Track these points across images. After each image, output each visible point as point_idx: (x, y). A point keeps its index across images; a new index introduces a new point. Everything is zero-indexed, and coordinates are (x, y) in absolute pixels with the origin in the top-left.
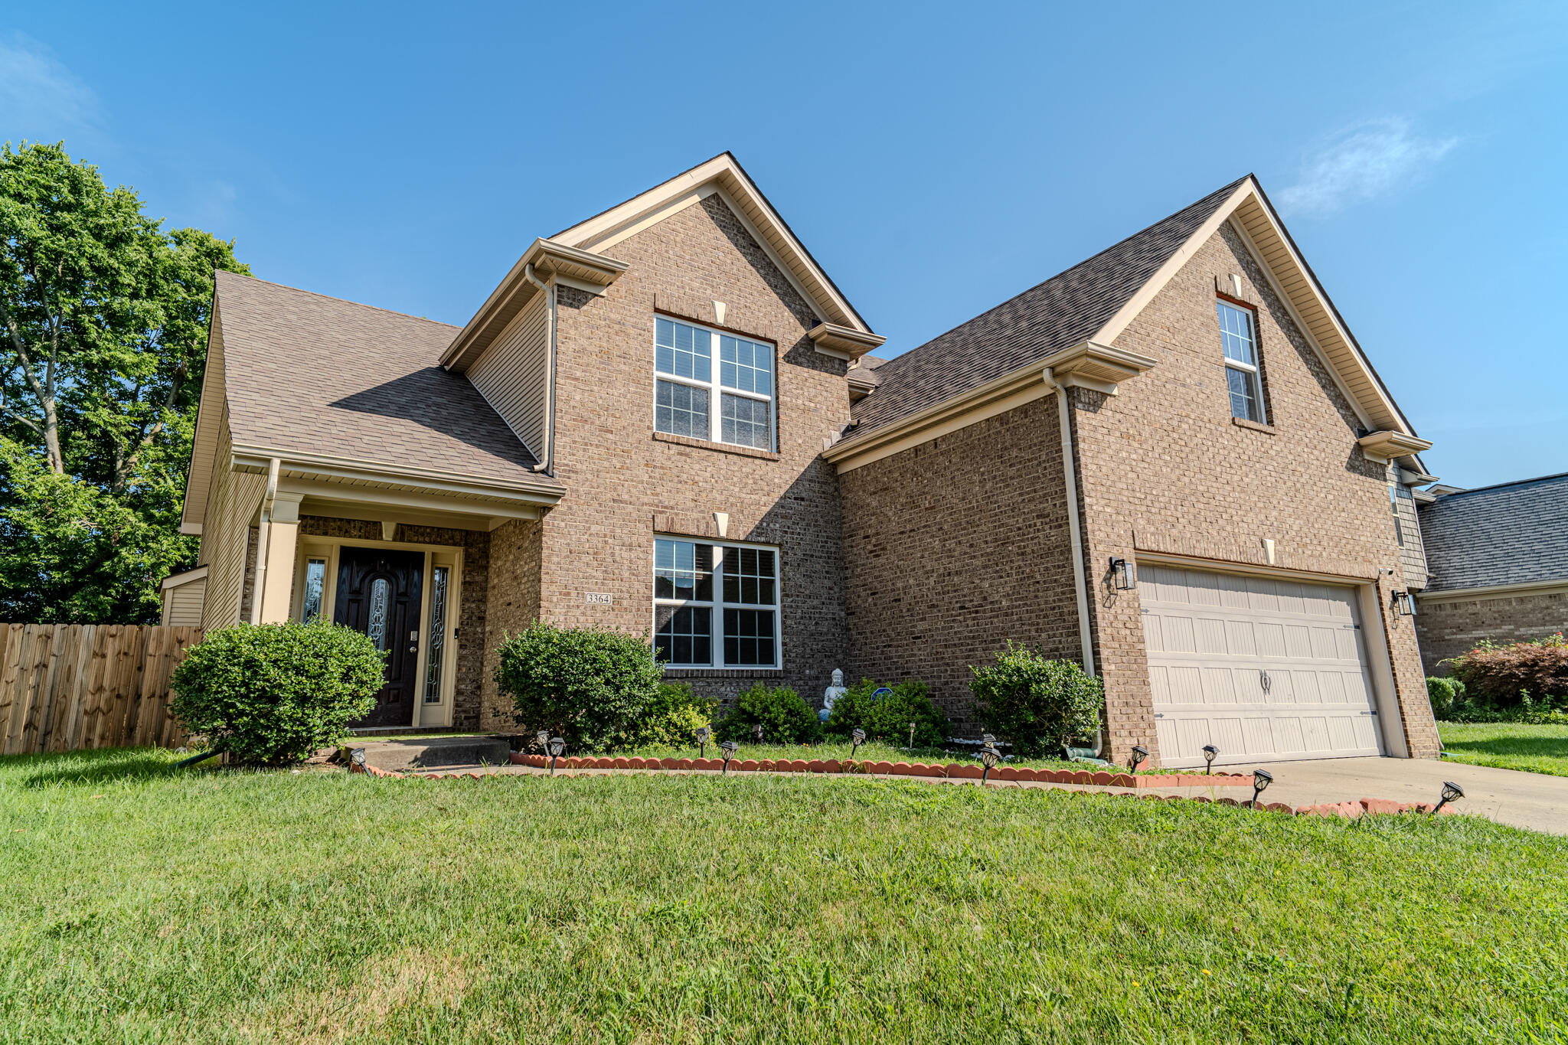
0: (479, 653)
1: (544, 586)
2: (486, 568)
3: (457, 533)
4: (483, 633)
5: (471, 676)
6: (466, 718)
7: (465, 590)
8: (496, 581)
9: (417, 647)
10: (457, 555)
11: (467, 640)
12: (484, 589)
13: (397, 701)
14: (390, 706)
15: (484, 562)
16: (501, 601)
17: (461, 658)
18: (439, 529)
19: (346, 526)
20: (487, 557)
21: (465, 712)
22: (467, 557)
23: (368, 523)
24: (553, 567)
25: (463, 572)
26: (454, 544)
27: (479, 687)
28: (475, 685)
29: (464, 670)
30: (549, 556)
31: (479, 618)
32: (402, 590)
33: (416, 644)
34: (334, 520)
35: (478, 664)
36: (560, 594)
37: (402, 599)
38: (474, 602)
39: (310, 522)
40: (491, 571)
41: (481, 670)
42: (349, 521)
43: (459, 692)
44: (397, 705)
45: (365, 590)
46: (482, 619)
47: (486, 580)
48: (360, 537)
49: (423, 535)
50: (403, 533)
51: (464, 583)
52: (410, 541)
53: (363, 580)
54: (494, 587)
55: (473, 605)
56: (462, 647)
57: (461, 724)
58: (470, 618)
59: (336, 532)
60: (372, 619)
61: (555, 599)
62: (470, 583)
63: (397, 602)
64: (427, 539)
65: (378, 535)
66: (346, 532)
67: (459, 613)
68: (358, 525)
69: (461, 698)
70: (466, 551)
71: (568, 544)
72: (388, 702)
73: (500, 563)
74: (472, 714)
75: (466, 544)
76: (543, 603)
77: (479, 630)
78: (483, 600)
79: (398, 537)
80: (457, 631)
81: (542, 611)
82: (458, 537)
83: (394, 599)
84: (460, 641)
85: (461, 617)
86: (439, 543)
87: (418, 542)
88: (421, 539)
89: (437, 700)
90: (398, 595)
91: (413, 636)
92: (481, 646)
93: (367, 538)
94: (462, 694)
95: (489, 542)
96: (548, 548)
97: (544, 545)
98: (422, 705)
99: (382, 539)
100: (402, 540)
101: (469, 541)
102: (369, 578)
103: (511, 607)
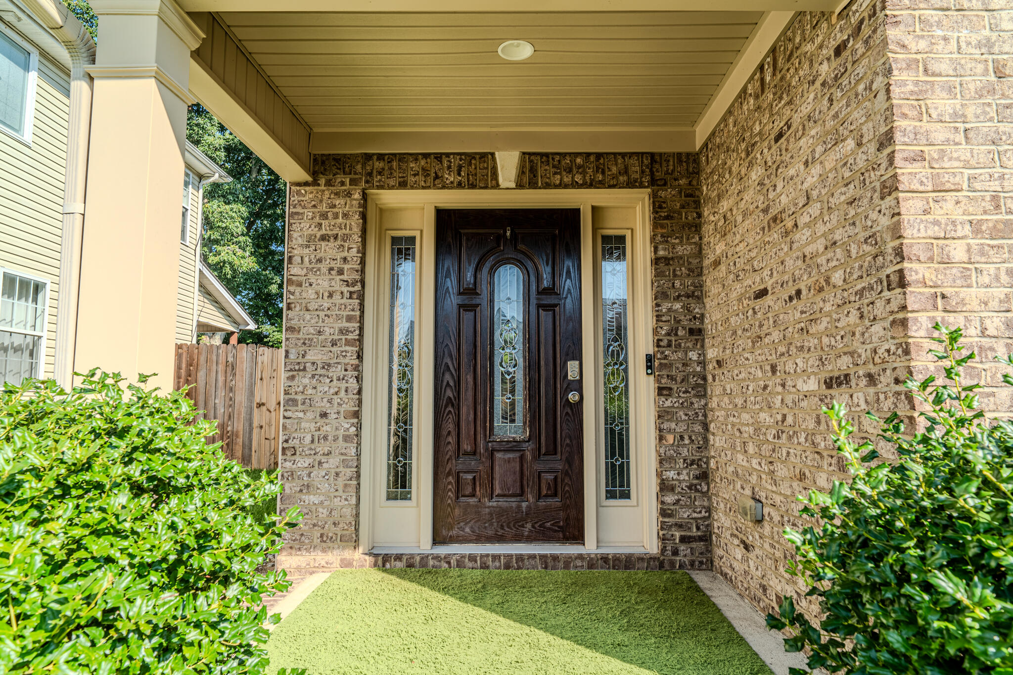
0: (698, 404)
1: (910, 207)
2: (696, 227)
3: (634, 161)
4: (703, 363)
5: (685, 452)
6: (683, 539)
7: (658, 274)
8: (720, 248)
9: (580, 390)
10: (639, 209)
11: (671, 378)
12: (697, 272)
13: (555, 495)
14: (542, 503)
15: (692, 216)
16: (738, 289)
17: (662, 415)
18: (599, 156)
19: (435, 167)
20: (697, 204)
21: (680, 526)
22: (657, 206)
23: (471, 157)
24: (940, 133)
25: (653, 239)
26: (631, 184)
27: (704, 476)
28: (695, 471)
29: (670, 439)
30: (919, 97)
31: (692, 332)
32: (545, 284)
33: (578, 385)
34: (415, 157)
35: (698, 428)
36: (976, 228)
37: (549, 300)
38: (677, 298)
39: (379, 165)
40: (708, 229)
41: (706, 440)
42: (439, 157)
43: (665, 487)
44: (555, 502)
45: (484, 288)
46: (697, 333)
47: (700, 253)
48: (460, 186)
49: (570, 171)
50: (533, 171)
51: (656, 261)
52: (547, 186)
53: (478, 269)
54: (717, 263)
55: (678, 306)
56: (662, 391)
57: (675, 552)
58: (673, 332)
59: (421, 179)
60: (499, 340)
61: (958, 251)
62: (667, 260)
63: (539, 306)
64: (578, 178)
65: (490, 180)
66: (437, 177)
67: (651, 322)
68: (455, 162)
69: (670, 499)
70: (654, 196)
71: (989, 44)
72: (539, 497)
73: (725, 205)
74: (694, 532)
75: (653, 182)
76: (915, 271)
77: (693, 355)
78: (696, 294)
79: (526, 179)
80: (649, 359)
81: (915, 296)
82: (635, 168)
83: (534, 302)
84: (658, 380)
85: (655, 331)
86: (601, 185)
87: (562, 185)
88: (567, 179)
89: (626, 495)
90: (539, 293)
91: (572, 367)
92: (701, 389)
93: (473, 186)
94: (672, 489)
95: (697, 172)
96: (911, 65)
97: (897, 57)
98: (599, 505)
99: (497, 186)
100: (533, 185)
101: (658, 175)
102: (488, 265)
103: (769, 300)
